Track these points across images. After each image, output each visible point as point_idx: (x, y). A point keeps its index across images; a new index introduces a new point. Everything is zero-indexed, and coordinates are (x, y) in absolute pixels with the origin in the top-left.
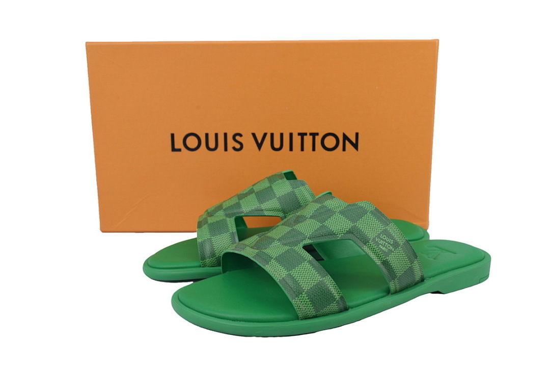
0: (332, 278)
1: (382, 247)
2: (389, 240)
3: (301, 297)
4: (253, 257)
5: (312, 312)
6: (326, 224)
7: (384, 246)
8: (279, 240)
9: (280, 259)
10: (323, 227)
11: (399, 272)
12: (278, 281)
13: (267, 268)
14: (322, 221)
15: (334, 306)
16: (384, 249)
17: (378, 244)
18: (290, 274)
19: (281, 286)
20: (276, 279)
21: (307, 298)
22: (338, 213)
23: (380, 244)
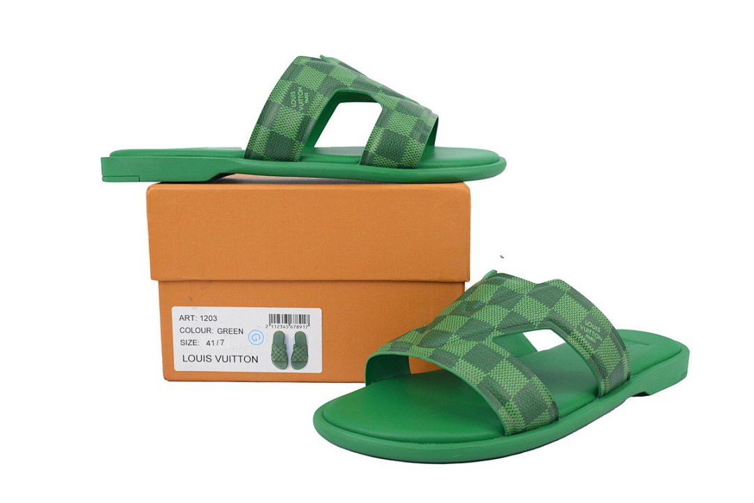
0: (540, 379)
1: (589, 337)
2: (595, 328)
3: (508, 405)
4: (430, 357)
5: (521, 424)
6: (515, 309)
7: (591, 336)
8: (457, 333)
9: (469, 357)
10: (512, 314)
11: (610, 369)
12: (475, 387)
13: (455, 370)
14: (510, 307)
15: (546, 416)
16: (591, 339)
17: (584, 334)
18: (489, 376)
19: (480, 392)
20: (472, 384)
21: (515, 406)
22: (527, 295)
23: (586, 333)
